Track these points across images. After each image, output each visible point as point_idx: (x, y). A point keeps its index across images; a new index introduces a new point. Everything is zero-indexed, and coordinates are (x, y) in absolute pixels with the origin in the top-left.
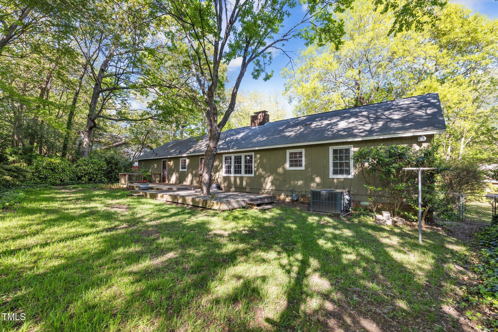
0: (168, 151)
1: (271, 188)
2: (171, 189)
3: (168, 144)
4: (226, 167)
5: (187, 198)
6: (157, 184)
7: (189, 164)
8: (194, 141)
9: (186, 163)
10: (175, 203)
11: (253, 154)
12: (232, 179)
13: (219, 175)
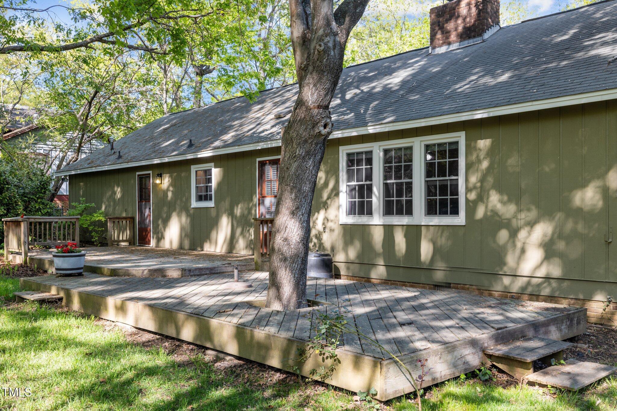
0: (155, 145)
1: (542, 272)
2: (161, 272)
3: (157, 124)
4: (352, 189)
5: (215, 322)
6: (123, 251)
7: (219, 185)
8: (235, 111)
9: (209, 180)
10: (168, 338)
11: (461, 137)
12: (378, 236)
13: (327, 219)
